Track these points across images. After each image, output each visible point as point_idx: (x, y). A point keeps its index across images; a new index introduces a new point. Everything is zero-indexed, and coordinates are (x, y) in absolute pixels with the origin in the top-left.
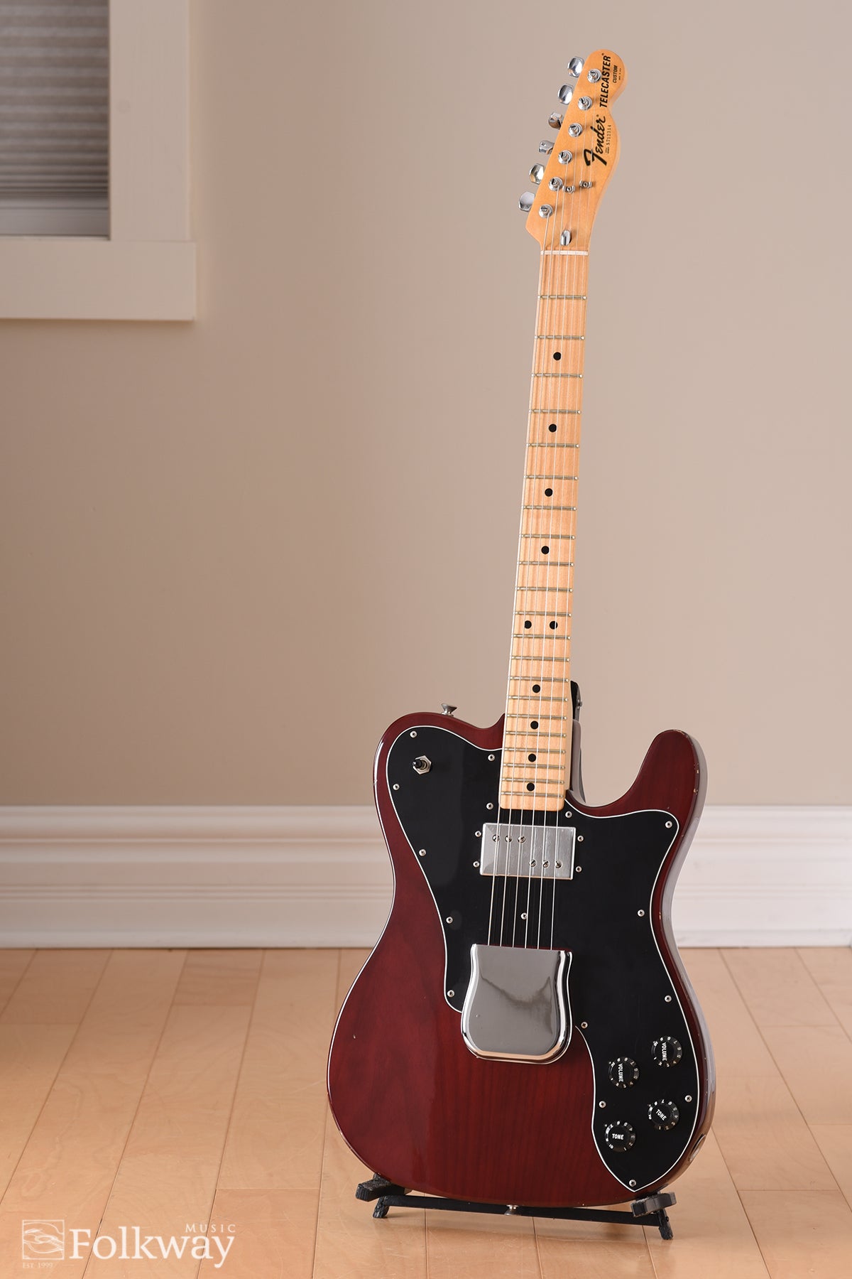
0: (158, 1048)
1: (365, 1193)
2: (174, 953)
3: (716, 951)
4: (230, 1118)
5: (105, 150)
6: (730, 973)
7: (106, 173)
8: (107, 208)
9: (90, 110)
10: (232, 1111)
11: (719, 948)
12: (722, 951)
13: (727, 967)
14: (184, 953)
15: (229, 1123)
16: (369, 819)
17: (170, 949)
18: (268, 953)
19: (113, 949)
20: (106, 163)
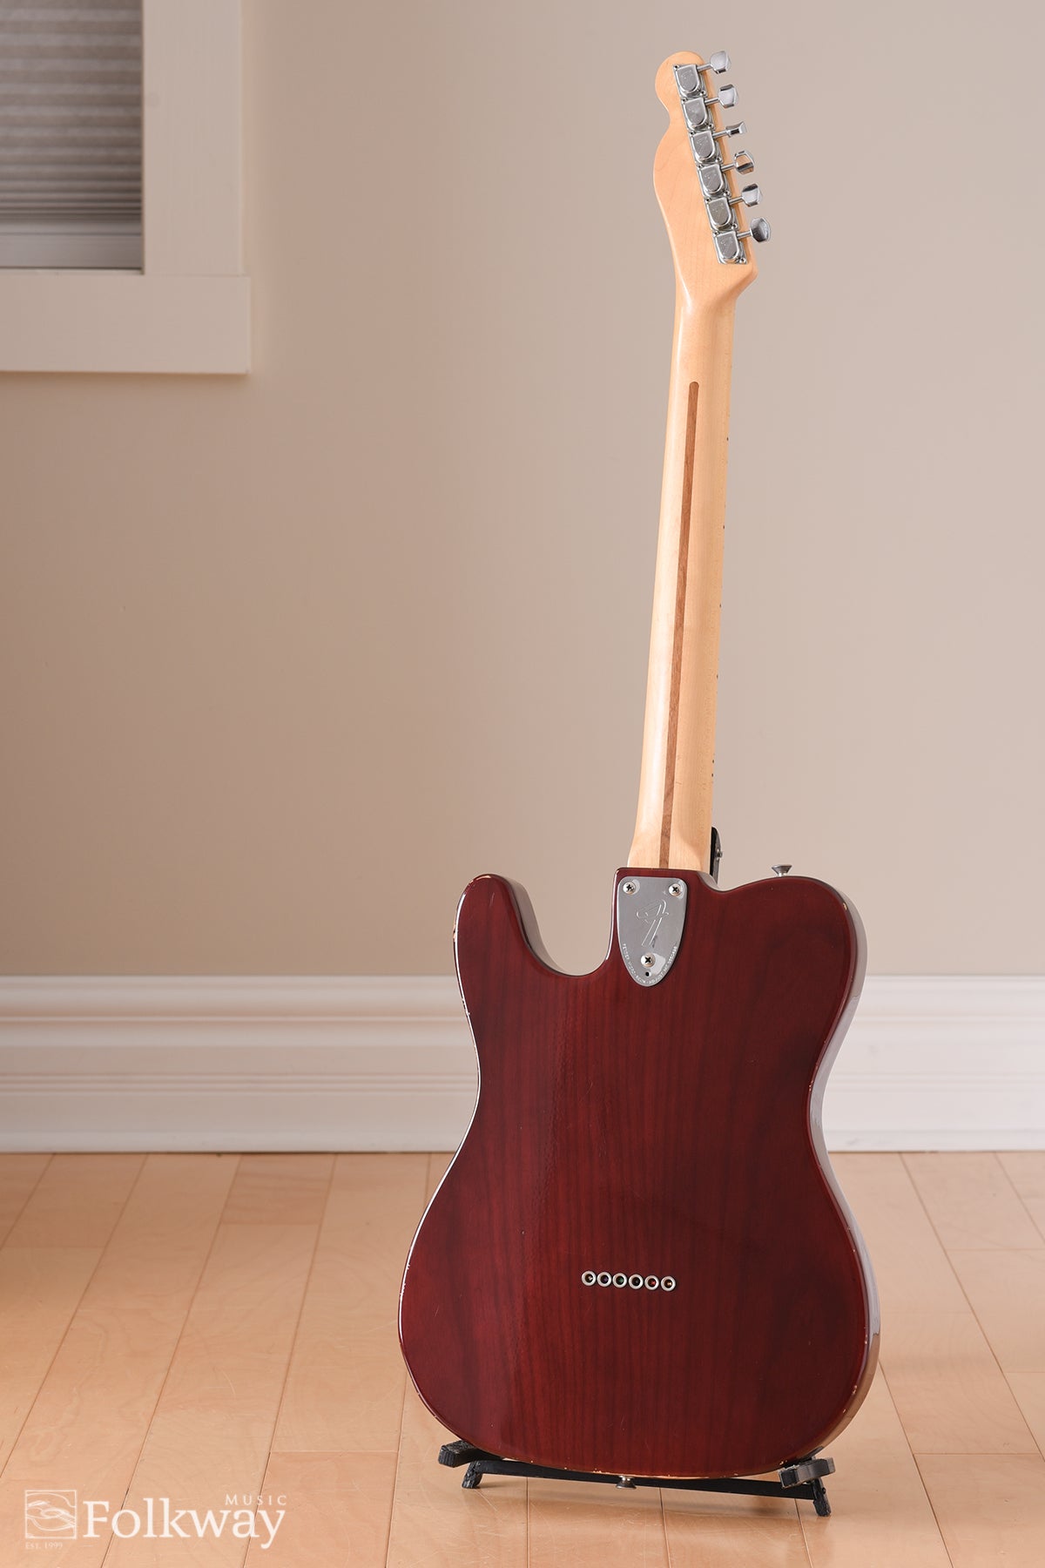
0: (201, 1278)
1: (451, 1458)
2: (224, 1158)
3: (897, 1156)
4: (289, 1365)
5: (138, 162)
6: (913, 1182)
7: (139, 190)
8: (140, 234)
9: (119, 112)
10: (291, 1354)
11: (900, 1153)
12: (904, 1156)
13: (910, 1176)
14: (237, 1158)
15: (288, 1370)
16: (448, 992)
17: (219, 1154)
18: (340, 1158)
19: (148, 1153)
20: (138, 178)
